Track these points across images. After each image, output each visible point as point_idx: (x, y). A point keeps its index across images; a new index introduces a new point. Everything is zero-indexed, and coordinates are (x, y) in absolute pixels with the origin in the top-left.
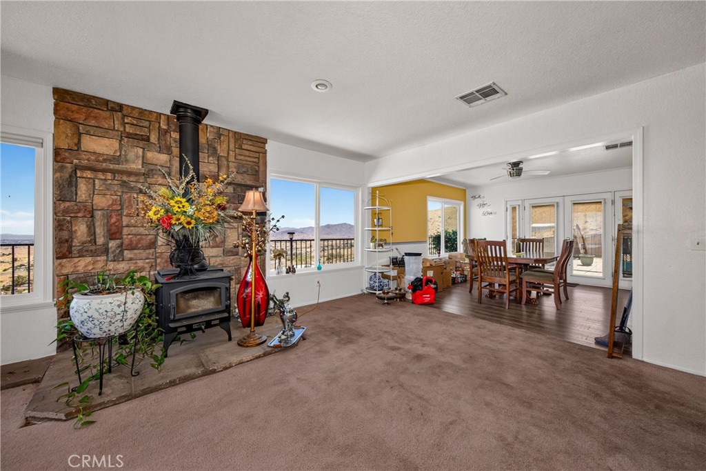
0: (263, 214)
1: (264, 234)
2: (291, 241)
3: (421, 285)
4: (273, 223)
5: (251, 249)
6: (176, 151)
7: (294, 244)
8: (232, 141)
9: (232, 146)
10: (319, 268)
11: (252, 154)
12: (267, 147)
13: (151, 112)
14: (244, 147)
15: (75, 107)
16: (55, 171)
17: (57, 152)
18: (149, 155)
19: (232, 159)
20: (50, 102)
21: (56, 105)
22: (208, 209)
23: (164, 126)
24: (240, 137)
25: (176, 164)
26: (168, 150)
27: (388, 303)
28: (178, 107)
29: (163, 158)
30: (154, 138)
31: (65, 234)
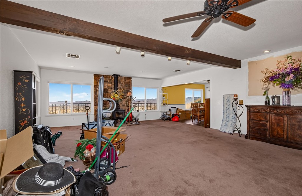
0: (131, 97)
1: (131, 101)
2: (139, 103)
3: (174, 116)
4: (133, 99)
5: (129, 105)
6: (113, 83)
7: (139, 104)
8: (124, 79)
9: (124, 81)
10: (146, 111)
11: (128, 82)
12: (132, 80)
13: (108, 76)
14: (126, 80)
15: (97, 77)
16: (94, 90)
17: (94, 86)
18: (108, 85)
19: (124, 83)
20: (93, 77)
21: (94, 77)
22: (121, 96)
23: (110, 78)
24: (125, 78)
25: (113, 86)
26: (111, 83)
27: (165, 121)
28: (114, 75)
29: (111, 85)
30: (109, 81)
31: (95, 101)
